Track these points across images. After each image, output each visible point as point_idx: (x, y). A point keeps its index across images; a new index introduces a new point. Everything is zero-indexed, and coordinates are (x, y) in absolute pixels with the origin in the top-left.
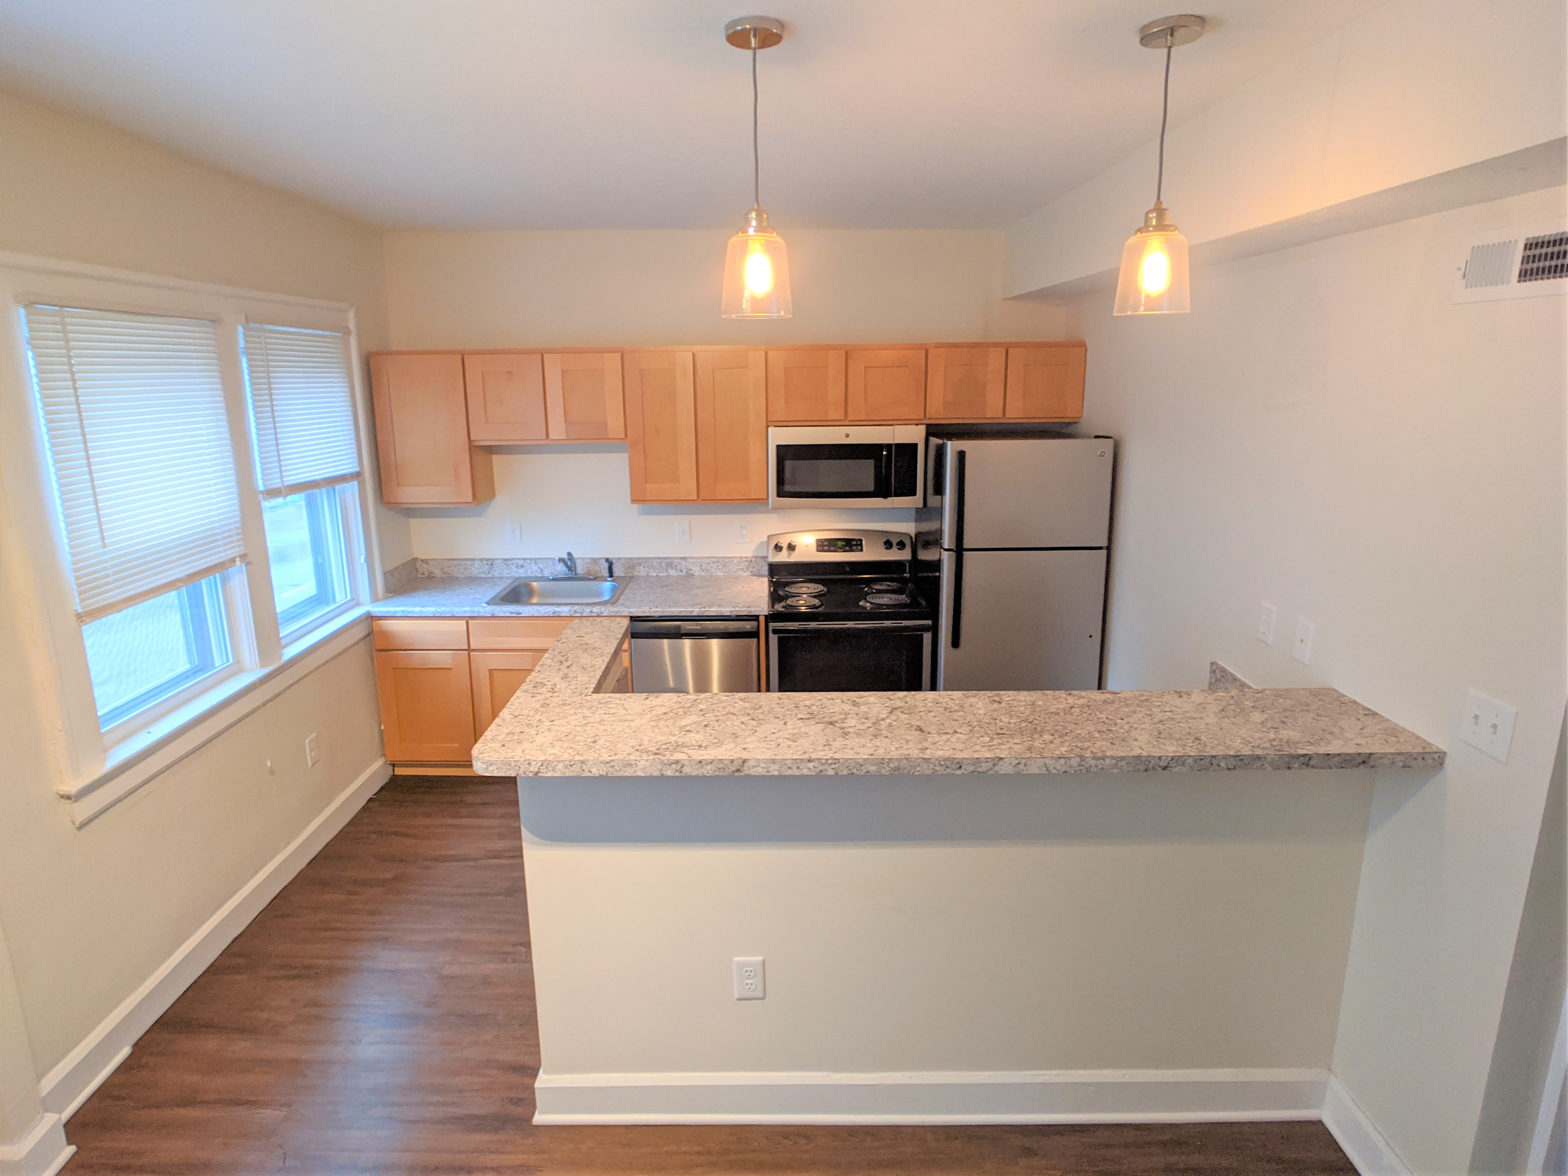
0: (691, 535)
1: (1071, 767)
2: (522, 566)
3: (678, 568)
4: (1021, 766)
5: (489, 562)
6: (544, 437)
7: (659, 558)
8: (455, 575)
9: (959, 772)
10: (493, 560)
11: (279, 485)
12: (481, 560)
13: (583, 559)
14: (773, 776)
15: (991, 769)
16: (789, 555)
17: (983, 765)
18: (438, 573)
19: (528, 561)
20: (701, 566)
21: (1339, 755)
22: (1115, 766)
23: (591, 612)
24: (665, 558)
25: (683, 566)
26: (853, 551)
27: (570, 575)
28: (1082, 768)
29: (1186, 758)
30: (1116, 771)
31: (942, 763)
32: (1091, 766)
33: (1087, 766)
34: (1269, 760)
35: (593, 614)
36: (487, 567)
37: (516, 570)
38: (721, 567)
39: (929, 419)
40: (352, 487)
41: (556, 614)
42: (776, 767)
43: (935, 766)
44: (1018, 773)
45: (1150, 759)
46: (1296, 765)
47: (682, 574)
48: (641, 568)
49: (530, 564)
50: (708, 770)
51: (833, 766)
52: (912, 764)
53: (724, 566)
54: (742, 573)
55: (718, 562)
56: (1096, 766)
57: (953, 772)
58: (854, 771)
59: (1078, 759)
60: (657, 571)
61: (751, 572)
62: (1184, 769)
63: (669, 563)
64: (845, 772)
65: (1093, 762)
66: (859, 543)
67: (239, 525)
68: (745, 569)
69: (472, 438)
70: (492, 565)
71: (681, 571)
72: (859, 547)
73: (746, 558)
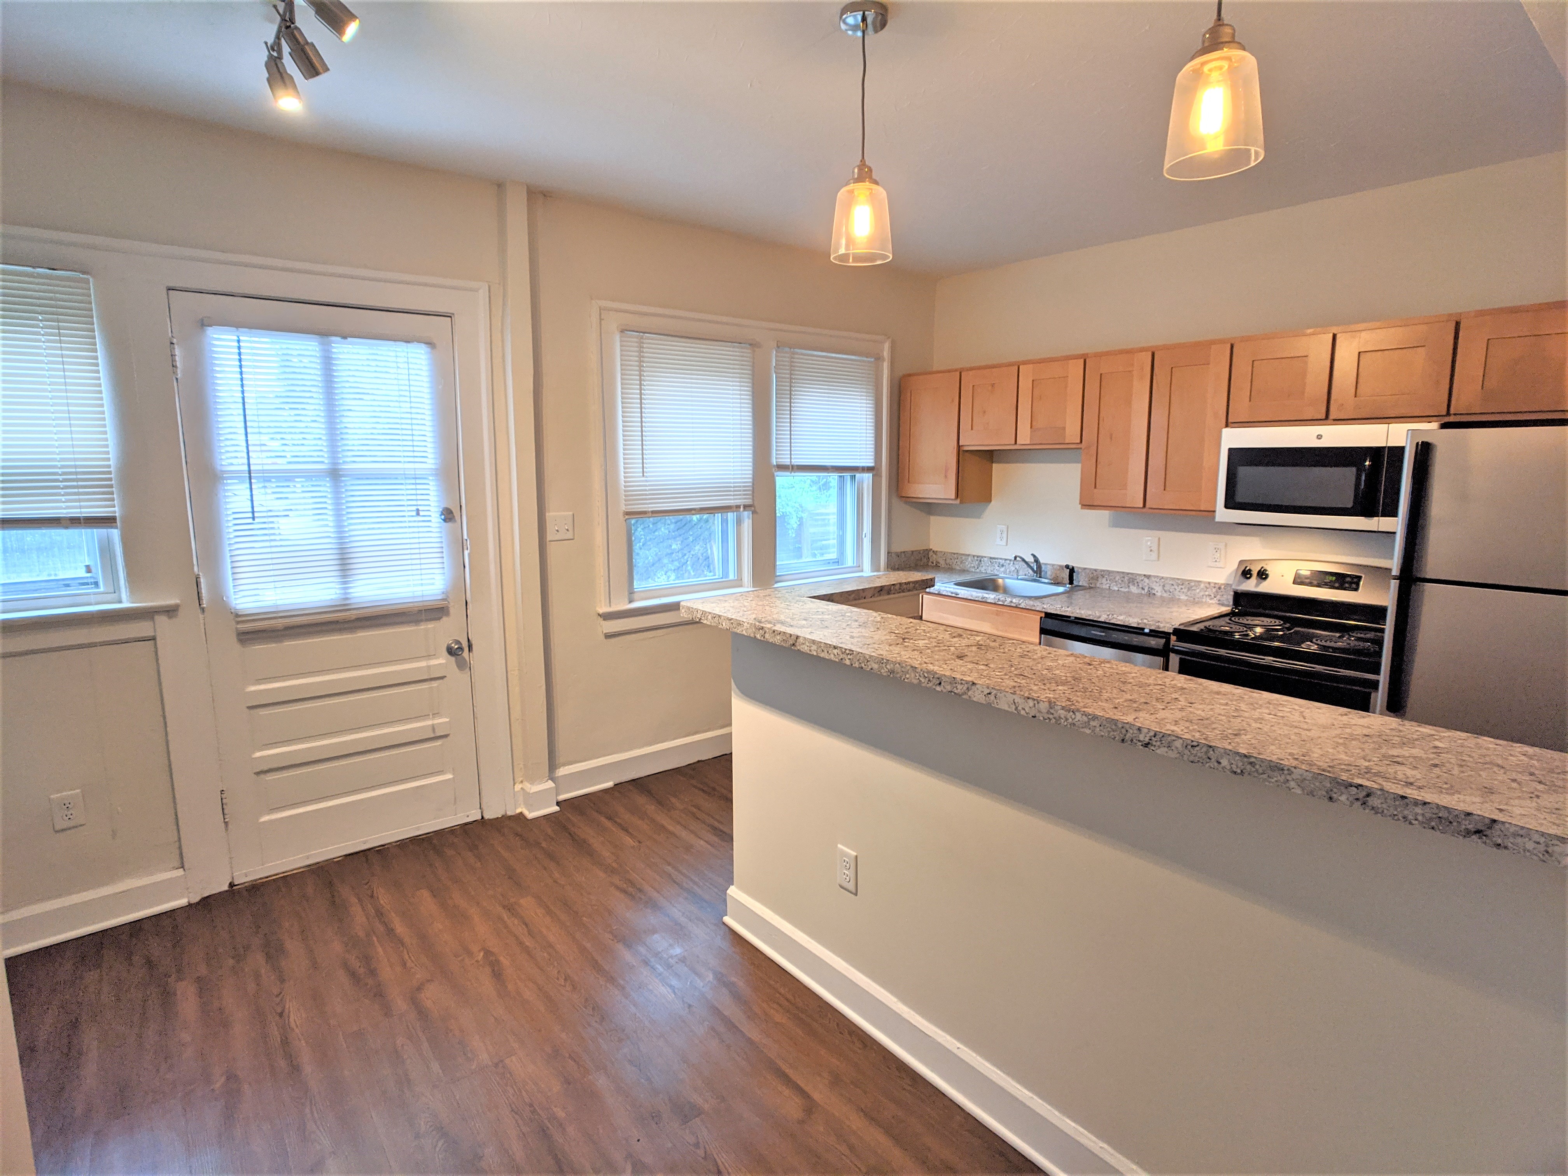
0: (1159, 553)
1: (1040, 712)
2: (1003, 566)
3: (1141, 586)
4: (992, 697)
5: (979, 559)
6: (1014, 442)
7: (1123, 573)
8: (954, 566)
9: (938, 689)
10: (982, 557)
11: (789, 463)
12: (974, 556)
13: (1053, 565)
14: (813, 655)
15: (965, 693)
16: (1257, 585)
17: (959, 687)
18: (942, 563)
19: (1008, 562)
20: (1164, 586)
21: (1425, 803)
22: (1087, 725)
23: (1011, 602)
24: (1128, 574)
25: (1146, 584)
26: (1345, 589)
27: (1035, 578)
28: (1051, 716)
29: (1174, 738)
30: (1088, 731)
31: (926, 675)
32: (1060, 717)
33: (1056, 715)
34: (1296, 774)
35: (1013, 605)
36: (977, 563)
37: (997, 568)
38: (1185, 590)
39: (1455, 414)
40: (867, 477)
41: (984, 600)
42: (814, 647)
43: (920, 676)
44: (989, 705)
45: (1127, 726)
46: (1343, 798)
47: (1143, 592)
48: (1104, 580)
49: (1009, 564)
50: (777, 640)
51: (849, 657)
52: (903, 669)
53: (1189, 589)
54: (1208, 600)
55: (1182, 584)
56: (1067, 719)
57: (934, 687)
58: (863, 665)
59: (1047, 704)
60: (1119, 586)
61: (1219, 600)
62: (1173, 754)
63: (1132, 579)
64: (857, 665)
65: (1062, 713)
66: (1355, 580)
67: (751, 484)
68: (1213, 596)
69: (961, 444)
70: (980, 561)
71: (1143, 589)
72: (1354, 586)
73: (1215, 583)
